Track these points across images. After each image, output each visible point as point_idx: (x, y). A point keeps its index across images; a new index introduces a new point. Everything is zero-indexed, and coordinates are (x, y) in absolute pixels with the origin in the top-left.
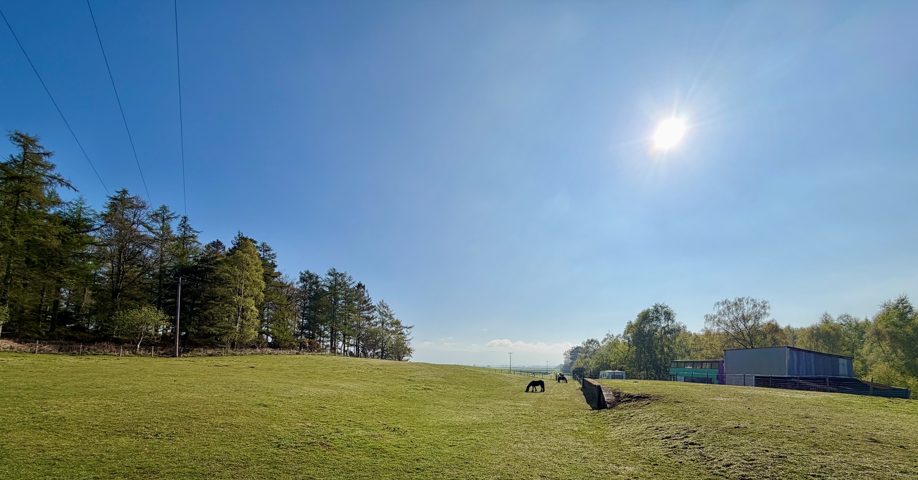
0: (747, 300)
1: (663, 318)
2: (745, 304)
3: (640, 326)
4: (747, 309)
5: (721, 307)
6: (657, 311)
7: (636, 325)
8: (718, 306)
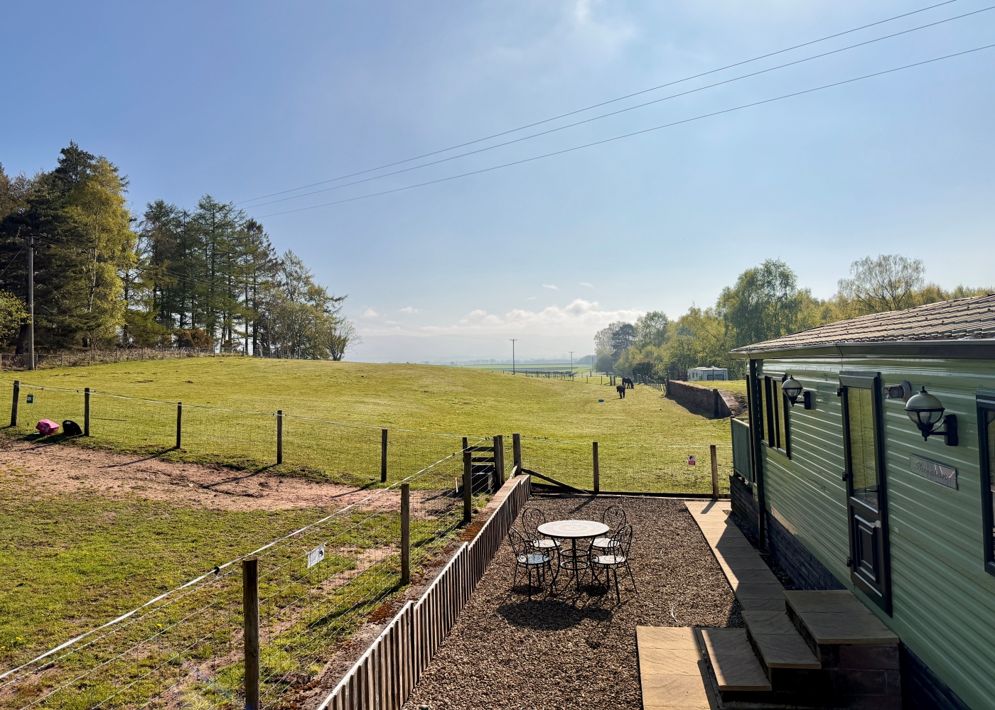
0: (895, 258)
1: (778, 283)
2: (892, 263)
3: (743, 294)
4: (896, 271)
5: (861, 269)
6: (769, 272)
7: (737, 293)
8: (855, 267)
